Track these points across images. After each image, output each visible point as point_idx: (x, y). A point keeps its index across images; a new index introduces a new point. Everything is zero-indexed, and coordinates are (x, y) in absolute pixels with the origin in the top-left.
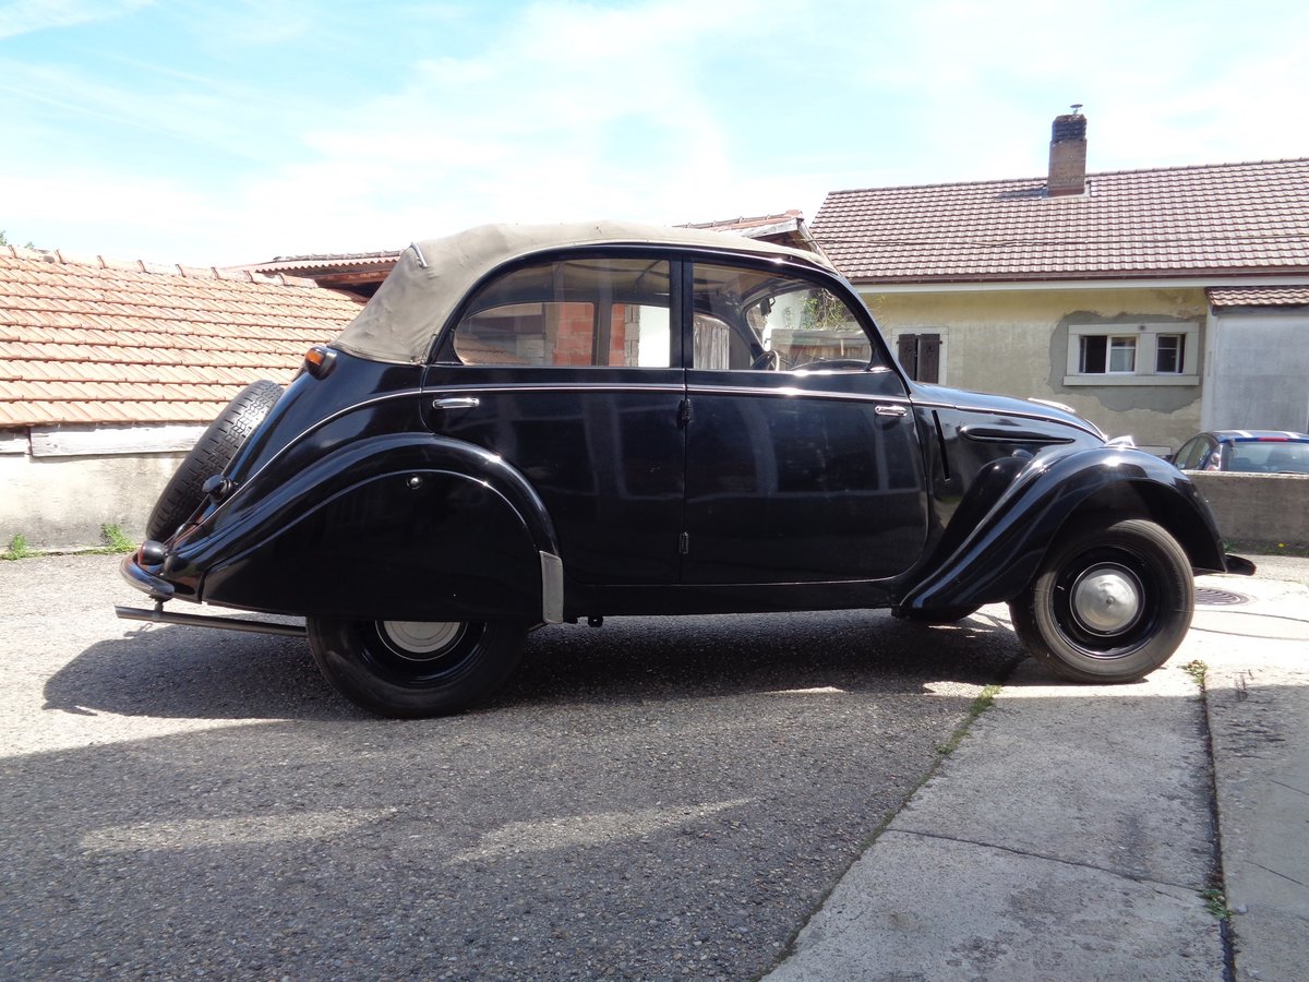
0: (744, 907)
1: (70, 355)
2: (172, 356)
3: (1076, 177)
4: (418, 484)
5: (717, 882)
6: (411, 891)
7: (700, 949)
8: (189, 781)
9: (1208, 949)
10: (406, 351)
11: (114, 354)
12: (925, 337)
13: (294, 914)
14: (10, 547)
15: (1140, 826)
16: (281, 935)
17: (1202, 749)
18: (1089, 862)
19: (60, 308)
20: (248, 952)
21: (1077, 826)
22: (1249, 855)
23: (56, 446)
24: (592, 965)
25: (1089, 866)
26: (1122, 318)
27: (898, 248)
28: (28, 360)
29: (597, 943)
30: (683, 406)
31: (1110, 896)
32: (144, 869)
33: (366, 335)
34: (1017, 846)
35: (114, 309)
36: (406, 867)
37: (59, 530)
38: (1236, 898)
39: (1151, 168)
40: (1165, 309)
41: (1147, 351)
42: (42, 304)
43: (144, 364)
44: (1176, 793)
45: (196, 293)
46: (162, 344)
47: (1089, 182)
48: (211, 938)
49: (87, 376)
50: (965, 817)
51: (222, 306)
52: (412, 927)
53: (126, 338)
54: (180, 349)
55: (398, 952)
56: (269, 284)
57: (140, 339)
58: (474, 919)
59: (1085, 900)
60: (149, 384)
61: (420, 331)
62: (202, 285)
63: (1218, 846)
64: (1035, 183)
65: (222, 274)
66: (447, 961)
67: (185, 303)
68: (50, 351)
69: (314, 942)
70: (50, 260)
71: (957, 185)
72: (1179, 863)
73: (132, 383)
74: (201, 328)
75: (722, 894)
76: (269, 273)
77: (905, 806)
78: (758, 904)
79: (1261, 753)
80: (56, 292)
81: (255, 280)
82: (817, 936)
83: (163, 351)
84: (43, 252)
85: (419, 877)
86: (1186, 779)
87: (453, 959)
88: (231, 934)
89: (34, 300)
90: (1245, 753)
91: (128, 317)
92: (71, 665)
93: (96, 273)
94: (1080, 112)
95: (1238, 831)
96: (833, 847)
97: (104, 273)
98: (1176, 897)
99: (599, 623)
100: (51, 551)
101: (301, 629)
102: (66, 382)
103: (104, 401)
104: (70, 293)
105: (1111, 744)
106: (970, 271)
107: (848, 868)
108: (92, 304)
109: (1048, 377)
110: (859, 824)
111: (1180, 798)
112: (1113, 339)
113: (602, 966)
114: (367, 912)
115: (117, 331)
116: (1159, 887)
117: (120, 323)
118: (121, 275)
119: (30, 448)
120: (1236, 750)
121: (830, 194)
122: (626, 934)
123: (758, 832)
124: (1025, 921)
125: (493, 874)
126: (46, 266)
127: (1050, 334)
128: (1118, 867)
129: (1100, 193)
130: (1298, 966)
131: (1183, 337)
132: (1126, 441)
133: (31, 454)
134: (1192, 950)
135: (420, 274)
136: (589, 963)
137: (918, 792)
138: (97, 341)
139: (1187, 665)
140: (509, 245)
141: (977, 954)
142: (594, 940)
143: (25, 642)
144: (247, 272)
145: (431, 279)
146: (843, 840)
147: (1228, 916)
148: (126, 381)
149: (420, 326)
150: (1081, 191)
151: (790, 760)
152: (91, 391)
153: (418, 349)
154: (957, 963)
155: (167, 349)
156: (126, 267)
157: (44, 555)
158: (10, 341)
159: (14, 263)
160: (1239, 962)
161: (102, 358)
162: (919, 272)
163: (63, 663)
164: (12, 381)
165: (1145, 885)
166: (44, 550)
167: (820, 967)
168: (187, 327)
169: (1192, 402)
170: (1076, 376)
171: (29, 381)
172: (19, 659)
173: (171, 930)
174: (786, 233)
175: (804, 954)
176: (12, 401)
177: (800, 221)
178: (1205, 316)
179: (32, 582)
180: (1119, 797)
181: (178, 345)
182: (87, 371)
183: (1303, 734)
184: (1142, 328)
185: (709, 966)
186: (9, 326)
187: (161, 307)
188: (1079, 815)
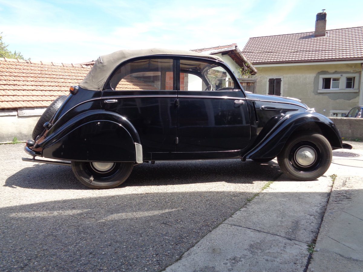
0: (172, 245)
1: (30, 89)
2: (58, 88)
3: (323, 31)
4: (100, 124)
5: (167, 238)
6: (80, 239)
7: (154, 257)
8: (34, 206)
9: (303, 262)
10: (97, 87)
11: (42, 88)
12: (276, 79)
13: (46, 244)
14: (13, 141)
15: (299, 224)
16: (40, 250)
17: (326, 201)
18: (278, 234)
19: (29, 76)
20: (29, 255)
21: (279, 223)
22: (327, 233)
23: (24, 113)
24: (122, 261)
25: (278, 236)
26: (336, 72)
27: (269, 54)
28: (19, 90)
29: (126, 255)
30: (176, 101)
31: (281, 244)
32: (11, 231)
33: (86, 82)
34: (259, 229)
35: (43, 76)
36: (81, 232)
37: (26, 136)
38: (318, 246)
39: (346, 28)
40: (349, 70)
41: (343, 82)
42: (24, 75)
43: (50, 91)
44: (313, 214)
45: (66, 71)
46: (55, 85)
47: (327, 33)
48: (21, 251)
49: (34, 94)
50: (247, 220)
51: (73, 74)
52: (76, 249)
53: (46, 84)
54: (60, 86)
55: (70, 256)
56: (87, 68)
57: (49, 84)
58: (94, 247)
59: (272, 246)
60: (51, 96)
61: (101, 81)
62: (68, 69)
63: (319, 230)
64: (311, 33)
65: (74, 66)
66: (82, 259)
67: (63, 74)
68: (25, 87)
69: (48, 252)
70: (28, 63)
71: (287, 35)
72: (306, 236)
73: (46, 96)
74: (66, 81)
75: (167, 241)
76: (87, 65)
77: (231, 216)
78: (177, 244)
79: (343, 203)
80: (28, 71)
81: (83, 67)
82: (189, 254)
83: (56, 87)
84: (26, 60)
85: (84, 235)
86: (318, 210)
87: (84, 258)
88: (27, 250)
89: (22, 74)
90: (338, 202)
91: (47, 78)
92: (17, 173)
93: (39, 66)
94: (325, 12)
95: (326, 226)
96: (205, 228)
97: (42, 66)
98: (300, 246)
99: (154, 163)
100: (24, 142)
101: (70, 164)
102: (28, 96)
103: (38, 101)
104: (32, 72)
105: (299, 199)
106: (290, 60)
107: (207, 234)
108: (38, 75)
109: (313, 90)
110: (215, 221)
111: (314, 215)
112: (333, 79)
113: (125, 261)
114: (66, 244)
115: (43, 82)
116: (296, 242)
117: (44, 80)
118: (46, 66)
119: (18, 114)
120: (336, 201)
121: (250, 38)
122: (135, 252)
123: (185, 223)
124: (252, 251)
125: (105, 234)
126: (26, 64)
127: (314, 78)
128: (287, 236)
129: (330, 36)
130: (327, 268)
131: (354, 78)
132: (313, 110)
133: (18, 115)
134: (298, 262)
135: (100, 65)
136: (121, 261)
137: (236, 212)
138: (38, 85)
139: (331, 175)
140: (126, 56)
141: (233, 261)
142: (125, 254)
143: (8, 167)
144: (81, 65)
145: (103, 66)
146: (209, 226)
147: (313, 252)
148: (44, 95)
149: (100, 80)
150: (324, 35)
151: (202, 202)
152: (34, 98)
153: (100, 86)
154: (226, 264)
155: (57, 86)
156: (48, 64)
157: (22, 143)
158: (14, 85)
159: (18, 64)
160: (310, 266)
161: (39, 89)
162: (275, 60)
163: (15, 172)
164: (14, 96)
165: (292, 242)
166: (22, 141)
167: (186, 264)
168: (63, 80)
169: (356, 97)
170: (321, 90)
171: (18, 96)
172: (4, 171)
173: (11, 248)
174: (232, 50)
175: (183, 259)
176: (13, 101)
177: (236, 46)
178: (361, 71)
179: (16, 150)
180: (295, 215)
181: (60, 85)
182: (34, 93)
183: (357, 197)
184: (342, 75)
185: (155, 263)
186: (15, 81)
187: (56, 75)
188: (281, 220)
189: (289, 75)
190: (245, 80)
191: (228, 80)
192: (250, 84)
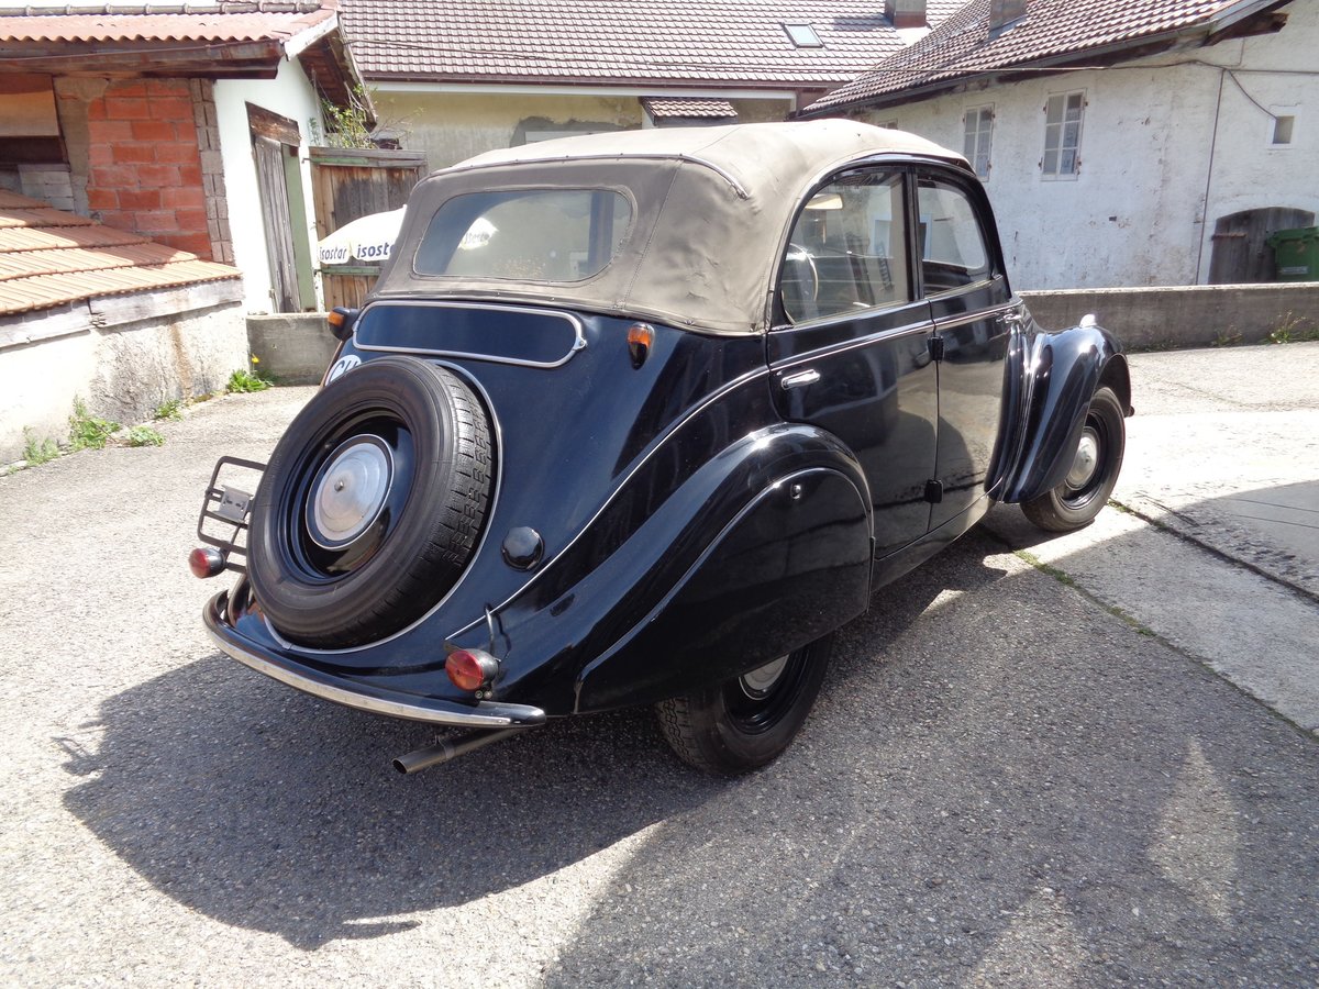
10: (744, 317)
26: (573, 125)
33: (693, 297)
40: (606, 116)
135: (742, 207)
145: (755, 214)
149: (752, 280)
153: (757, 313)
177: (339, 14)
189: (424, 129)
190: (378, 159)
191: (308, 156)
192: (400, 175)
